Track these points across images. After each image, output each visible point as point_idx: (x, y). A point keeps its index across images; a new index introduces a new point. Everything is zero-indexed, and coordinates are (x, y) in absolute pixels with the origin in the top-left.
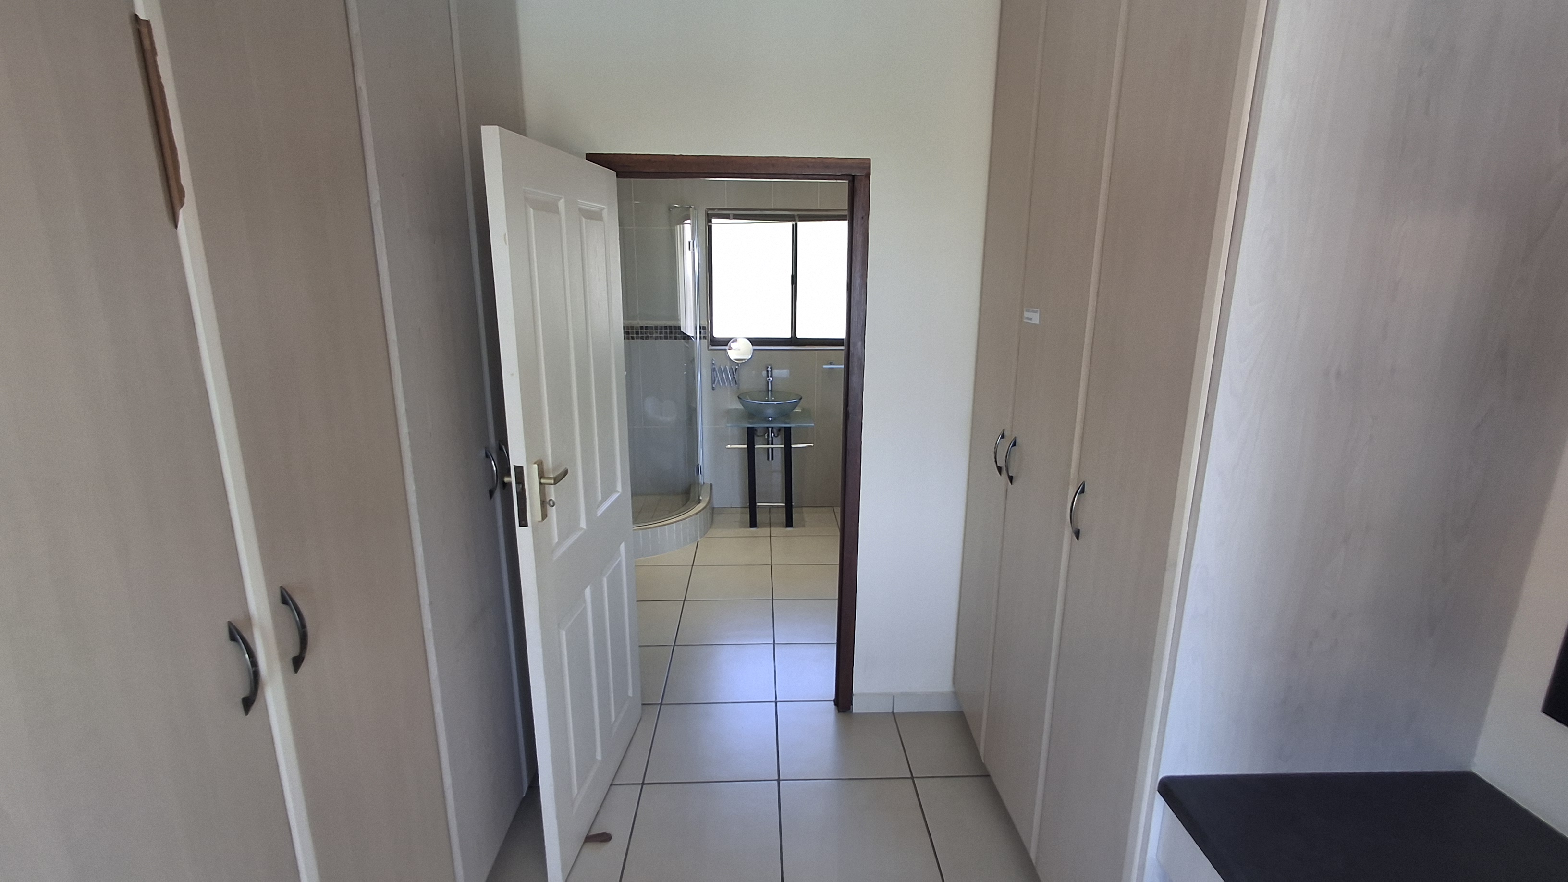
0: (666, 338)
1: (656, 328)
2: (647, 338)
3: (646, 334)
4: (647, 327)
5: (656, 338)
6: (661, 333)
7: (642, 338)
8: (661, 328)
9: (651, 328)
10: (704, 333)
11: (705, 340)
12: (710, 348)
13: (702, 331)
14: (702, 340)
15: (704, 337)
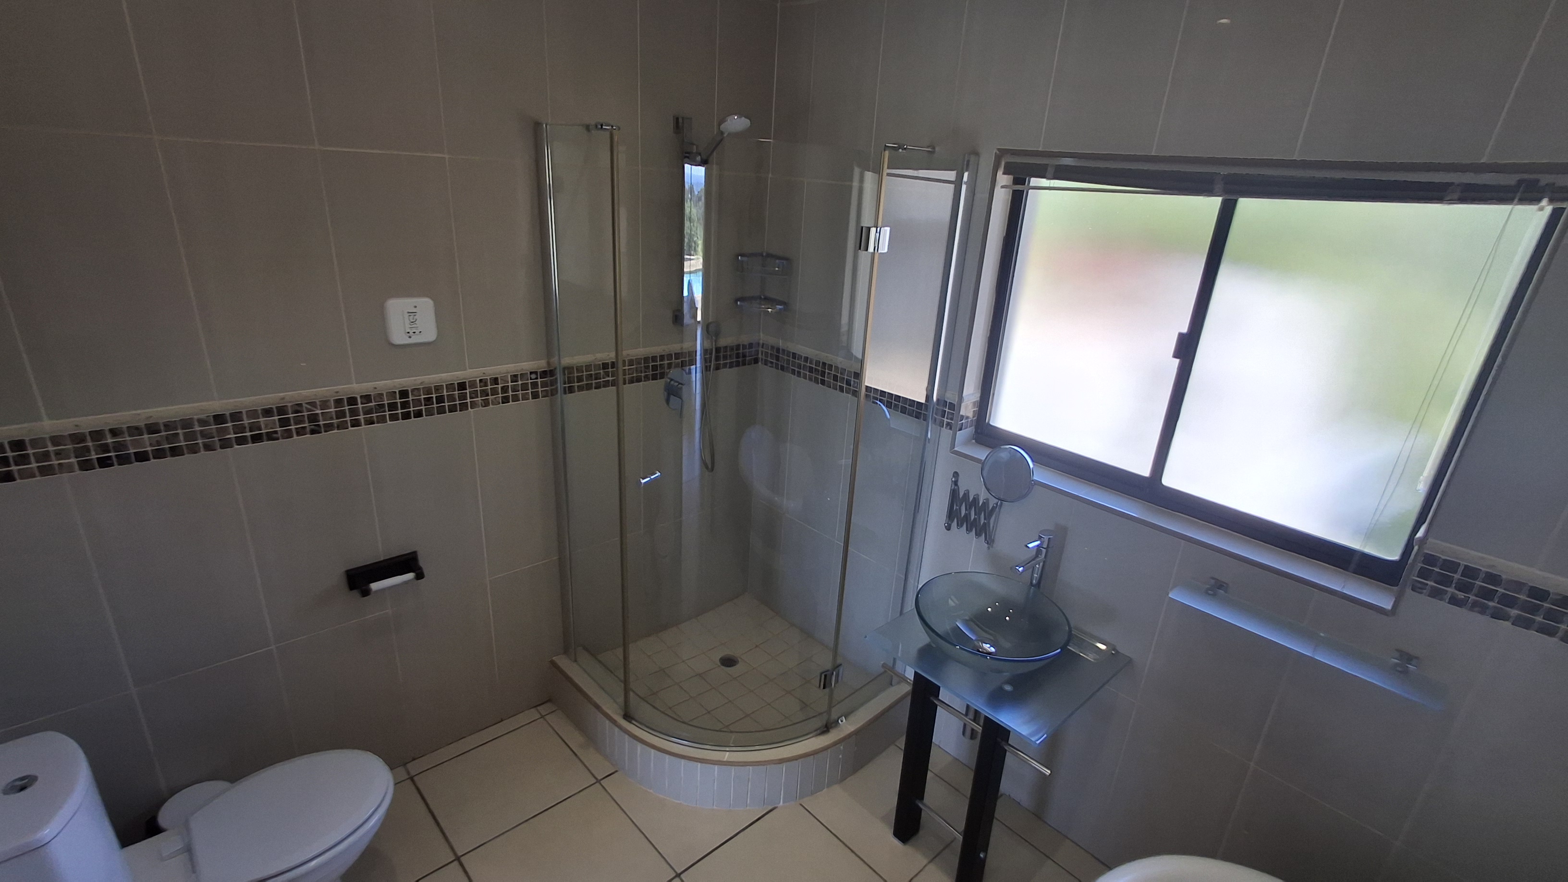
10: (950, 416)
11: (950, 431)
12: (956, 449)
13: (945, 411)
14: (942, 428)
15: (948, 424)
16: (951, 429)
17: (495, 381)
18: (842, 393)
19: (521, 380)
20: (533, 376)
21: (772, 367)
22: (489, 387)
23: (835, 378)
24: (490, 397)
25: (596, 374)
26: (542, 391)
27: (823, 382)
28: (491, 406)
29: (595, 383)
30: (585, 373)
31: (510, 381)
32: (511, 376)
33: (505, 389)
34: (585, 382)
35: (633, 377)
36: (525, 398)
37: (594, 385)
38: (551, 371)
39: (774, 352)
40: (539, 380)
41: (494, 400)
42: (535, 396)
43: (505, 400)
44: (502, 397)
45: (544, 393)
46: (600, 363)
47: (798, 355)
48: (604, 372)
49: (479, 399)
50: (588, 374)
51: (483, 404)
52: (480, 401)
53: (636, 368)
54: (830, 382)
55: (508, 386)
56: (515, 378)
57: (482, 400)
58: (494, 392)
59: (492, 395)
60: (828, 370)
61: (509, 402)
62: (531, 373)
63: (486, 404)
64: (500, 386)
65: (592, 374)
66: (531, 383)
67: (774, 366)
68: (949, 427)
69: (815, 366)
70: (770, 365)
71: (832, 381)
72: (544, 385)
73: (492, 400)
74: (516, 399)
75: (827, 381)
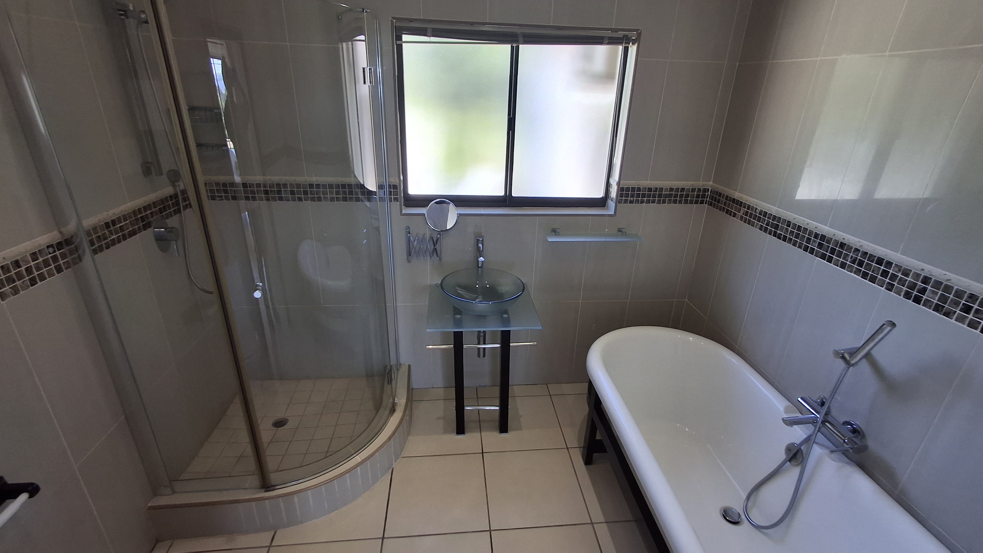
0: (345, 199)
1: (331, 186)
2: (319, 199)
3: (317, 194)
4: (318, 186)
5: (332, 200)
6: (338, 193)
7: (313, 199)
8: (338, 186)
9: (324, 186)
10: (395, 193)
11: (397, 202)
12: (403, 212)
13: (391, 191)
14: (391, 202)
15: (395, 199)
16: (398, 201)
17: (17, 264)
18: (301, 202)
19: (42, 257)
20: (51, 250)
21: (223, 200)
22: (13, 272)
23: (292, 193)
24: (17, 283)
25: (103, 235)
26: (63, 263)
27: (281, 199)
28: (22, 292)
29: (105, 243)
30: (94, 236)
31: (31, 261)
32: (30, 254)
33: (29, 270)
34: (97, 245)
35: (130, 231)
36: (51, 275)
37: (104, 246)
38: (66, 241)
39: (221, 187)
40: (57, 253)
41: (22, 285)
42: (59, 270)
43: (33, 282)
44: (29, 279)
45: (66, 265)
46: (103, 223)
47: (249, 184)
48: (108, 231)
49: (7, 288)
50: (97, 236)
51: (13, 291)
52: (9, 290)
53: (130, 222)
54: (289, 197)
55: (31, 266)
56: (34, 256)
57: (10, 288)
58: (20, 276)
59: (19, 280)
60: (283, 188)
61: (37, 283)
62: (48, 247)
63: (16, 291)
64: (23, 268)
65: (99, 236)
66: (51, 257)
67: (224, 199)
68: (396, 200)
69: (270, 188)
70: (218, 199)
71: (290, 195)
72: (64, 256)
73: (20, 285)
74: (42, 278)
75: (285, 197)
